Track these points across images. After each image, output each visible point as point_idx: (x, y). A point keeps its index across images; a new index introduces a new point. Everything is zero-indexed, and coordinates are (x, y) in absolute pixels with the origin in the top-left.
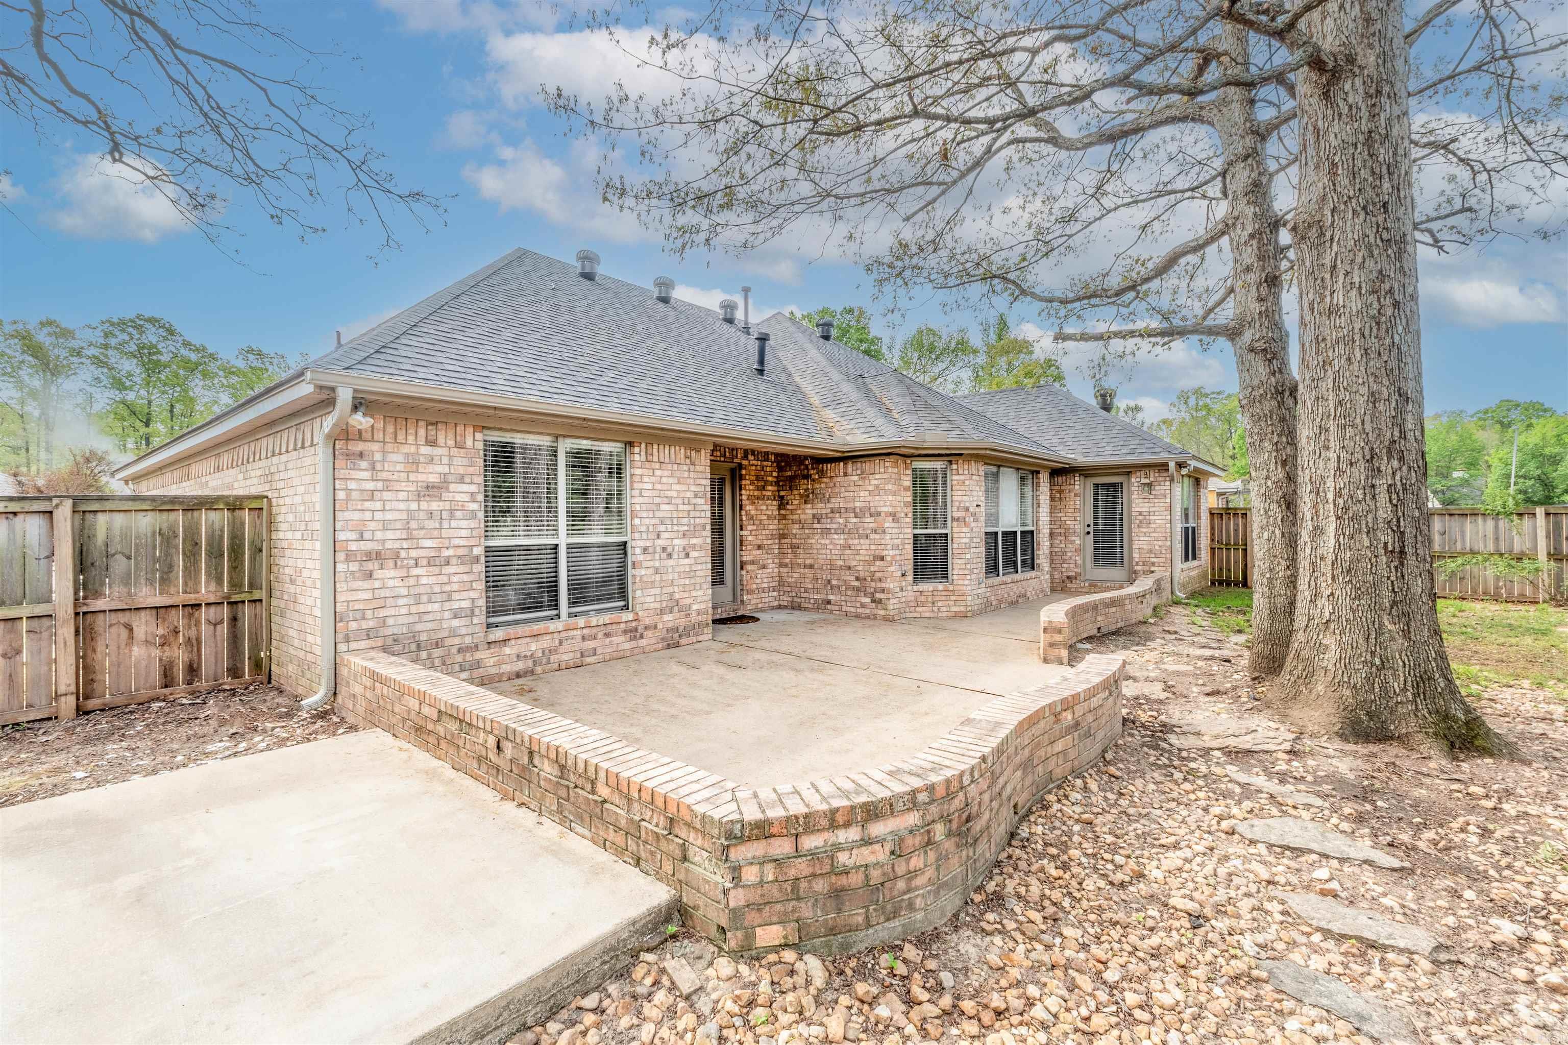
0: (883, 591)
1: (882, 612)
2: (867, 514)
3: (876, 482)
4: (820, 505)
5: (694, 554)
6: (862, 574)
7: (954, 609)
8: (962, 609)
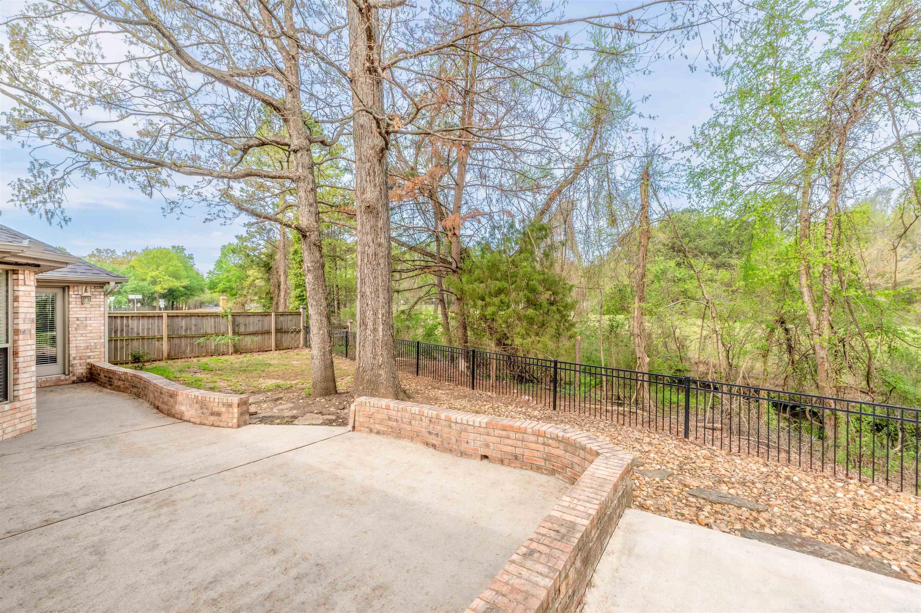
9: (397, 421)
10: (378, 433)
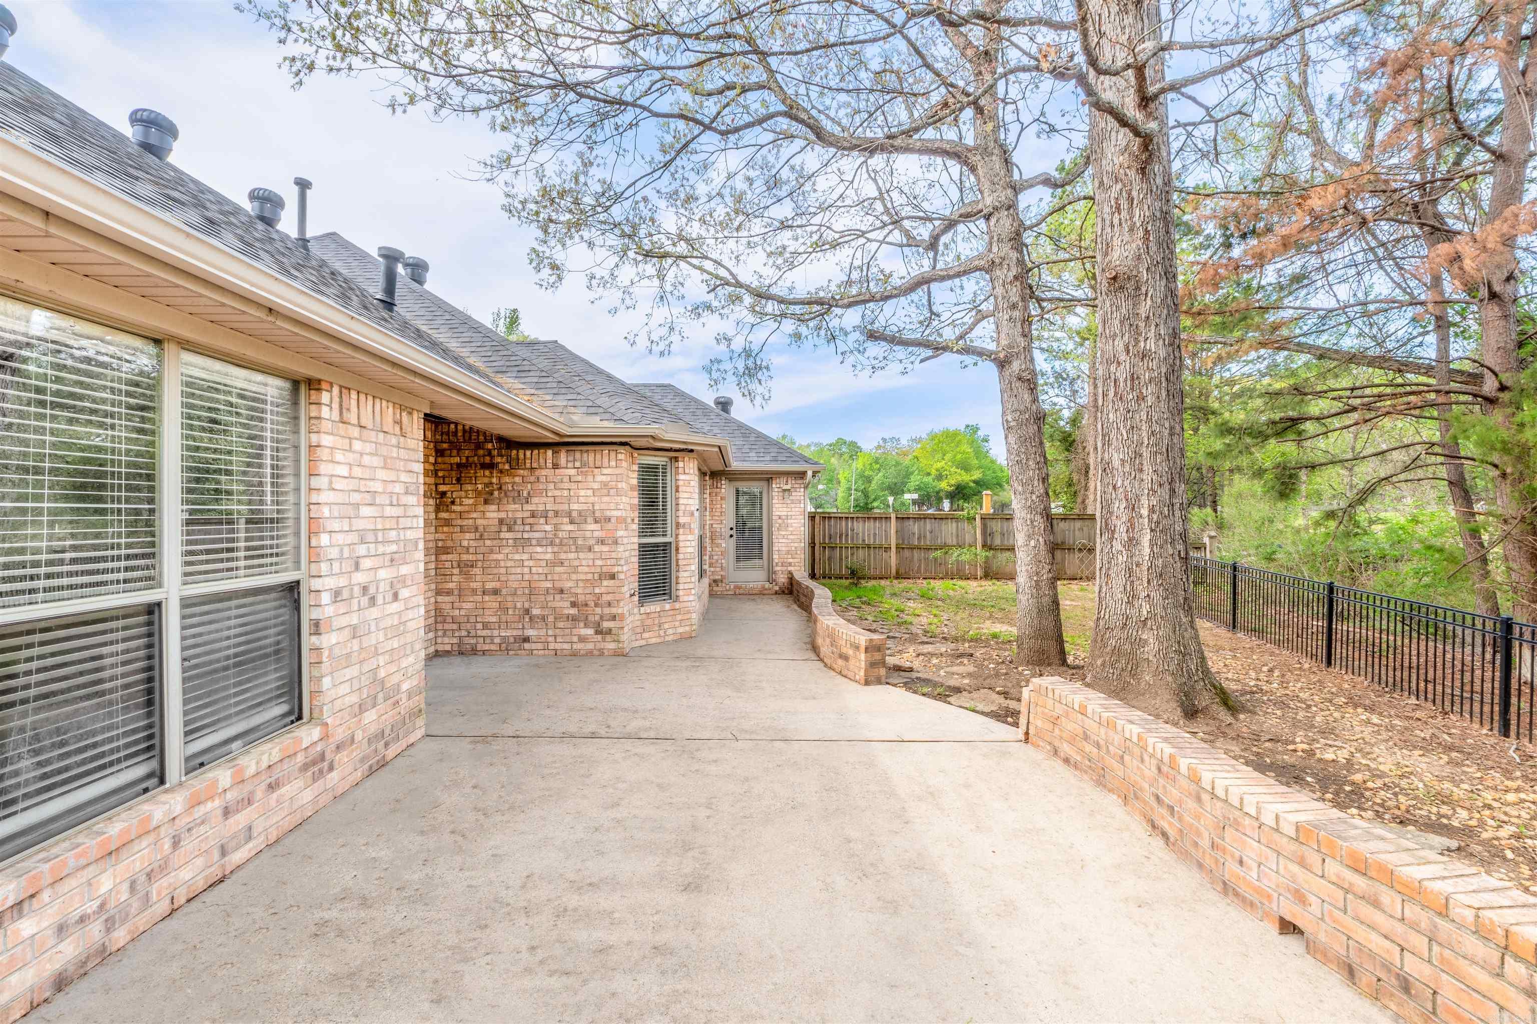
0: (614, 618)
1: (612, 646)
2: (590, 520)
3: (604, 478)
4: (513, 507)
5: (404, 593)
6: (581, 598)
7: (680, 630)
8: (687, 628)
9: (1098, 746)
10: (1067, 761)
